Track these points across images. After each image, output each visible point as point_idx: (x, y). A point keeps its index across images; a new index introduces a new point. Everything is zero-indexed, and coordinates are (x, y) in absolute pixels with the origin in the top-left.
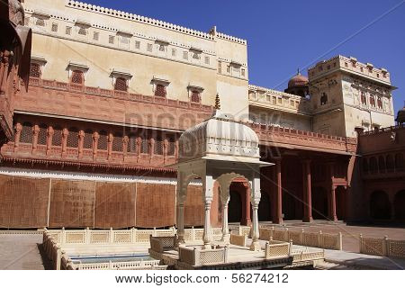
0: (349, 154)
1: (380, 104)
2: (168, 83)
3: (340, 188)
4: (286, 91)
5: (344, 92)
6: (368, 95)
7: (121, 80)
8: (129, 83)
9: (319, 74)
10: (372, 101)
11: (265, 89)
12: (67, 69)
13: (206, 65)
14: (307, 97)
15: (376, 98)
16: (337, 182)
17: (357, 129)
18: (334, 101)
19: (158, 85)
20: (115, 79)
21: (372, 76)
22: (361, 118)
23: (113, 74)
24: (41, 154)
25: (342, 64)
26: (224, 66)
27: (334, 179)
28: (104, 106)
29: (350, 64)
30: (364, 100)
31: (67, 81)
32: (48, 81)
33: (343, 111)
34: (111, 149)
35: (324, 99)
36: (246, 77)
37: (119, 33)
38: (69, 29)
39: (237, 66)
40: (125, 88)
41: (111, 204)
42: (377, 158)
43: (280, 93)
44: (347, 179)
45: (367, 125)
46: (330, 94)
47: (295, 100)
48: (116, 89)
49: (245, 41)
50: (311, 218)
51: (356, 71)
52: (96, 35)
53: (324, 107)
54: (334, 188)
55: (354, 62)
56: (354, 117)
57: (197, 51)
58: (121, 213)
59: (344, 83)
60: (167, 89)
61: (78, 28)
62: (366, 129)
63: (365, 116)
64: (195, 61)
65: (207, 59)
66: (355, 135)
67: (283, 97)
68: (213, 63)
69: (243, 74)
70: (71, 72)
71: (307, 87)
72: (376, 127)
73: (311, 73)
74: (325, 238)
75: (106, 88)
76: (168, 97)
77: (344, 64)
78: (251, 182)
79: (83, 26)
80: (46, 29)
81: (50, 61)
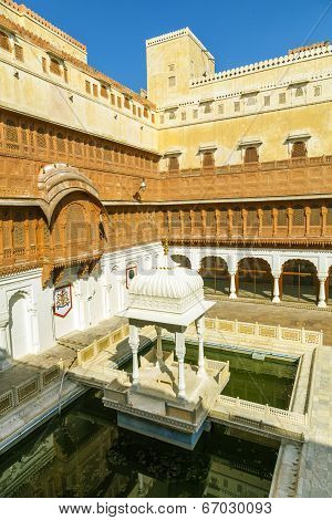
2: (308, 137)
7: (251, 150)
8: (260, 151)
12: (198, 154)
19: (296, 144)
20: (244, 152)
23: (240, 147)
28: (235, 183)
31: (200, 166)
32: (185, 171)
37: (243, 96)
38: (195, 111)
40: (256, 158)
52: (221, 108)
70: (202, 155)
76: (309, 155)
79: (207, 103)
80: (178, 121)
81: (184, 151)
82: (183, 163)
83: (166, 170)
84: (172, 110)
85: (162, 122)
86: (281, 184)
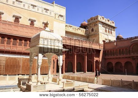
0: (100, 49)
1: (111, 33)
2: (35, 21)
3: (97, 61)
4: (80, 27)
5: (100, 28)
6: (107, 30)
7: (17, 19)
8: (20, 20)
9: (91, 22)
10: (109, 32)
11: (72, 26)
13: (50, 15)
14: (87, 29)
15: (110, 30)
16: (96, 59)
17: (103, 41)
18: (96, 31)
19: (31, 21)
20: (14, 18)
21: (109, 23)
22: (105, 37)
23: (14, 16)
25: (99, 18)
26: (57, 16)
27: (95, 58)
28: (9, 28)
29: (102, 19)
30: (106, 31)
33: (99, 34)
34: (12, 44)
35: (93, 30)
36: (65, 20)
39: (62, 16)
40: (18, 22)
41: (11, 65)
42: (110, 51)
43: (77, 27)
44: (99, 58)
45: (107, 40)
46: (95, 28)
47: (82, 30)
48: (14, 22)
49: (65, 8)
50: (87, 71)
51: (104, 21)
52: (7, 1)
53: (92, 33)
54: (95, 61)
55: (103, 18)
56: (102, 37)
57: (47, 10)
58: (15, 69)
59: (99, 25)
60: (35, 23)
62: (106, 41)
63: (106, 37)
64: (46, 13)
65: (50, 13)
66: (103, 43)
67: (78, 29)
68: (53, 14)
69: (64, 19)
71: (87, 26)
72: (110, 41)
73: (89, 21)
74: (90, 79)
75: (10, 21)
76: (35, 26)
77: (100, 18)
78: (59, 57)
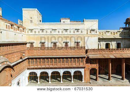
2: (68, 42)
7: (55, 44)
12: (40, 43)
19: (66, 43)
23: (52, 43)
24: (37, 66)
26: (89, 31)
28: (51, 52)
31: (40, 46)
32: (36, 47)
37: (53, 30)
38: (39, 31)
48: (53, 46)
49: (98, 20)
52: (47, 32)
57: (78, 30)
61: (41, 31)
64: (77, 33)
69: (96, 32)
76: (69, 46)
79: (43, 30)
80: (33, 33)
81: (35, 42)
82: (35, 45)
83: (29, 47)
84: (32, 30)
85: (28, 33)
86: (63, 53)
